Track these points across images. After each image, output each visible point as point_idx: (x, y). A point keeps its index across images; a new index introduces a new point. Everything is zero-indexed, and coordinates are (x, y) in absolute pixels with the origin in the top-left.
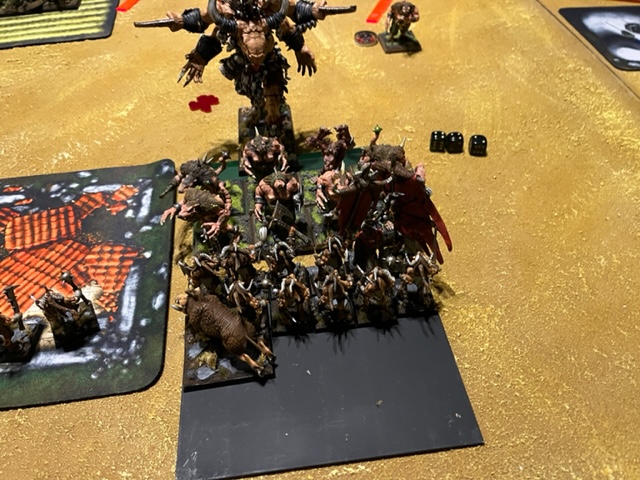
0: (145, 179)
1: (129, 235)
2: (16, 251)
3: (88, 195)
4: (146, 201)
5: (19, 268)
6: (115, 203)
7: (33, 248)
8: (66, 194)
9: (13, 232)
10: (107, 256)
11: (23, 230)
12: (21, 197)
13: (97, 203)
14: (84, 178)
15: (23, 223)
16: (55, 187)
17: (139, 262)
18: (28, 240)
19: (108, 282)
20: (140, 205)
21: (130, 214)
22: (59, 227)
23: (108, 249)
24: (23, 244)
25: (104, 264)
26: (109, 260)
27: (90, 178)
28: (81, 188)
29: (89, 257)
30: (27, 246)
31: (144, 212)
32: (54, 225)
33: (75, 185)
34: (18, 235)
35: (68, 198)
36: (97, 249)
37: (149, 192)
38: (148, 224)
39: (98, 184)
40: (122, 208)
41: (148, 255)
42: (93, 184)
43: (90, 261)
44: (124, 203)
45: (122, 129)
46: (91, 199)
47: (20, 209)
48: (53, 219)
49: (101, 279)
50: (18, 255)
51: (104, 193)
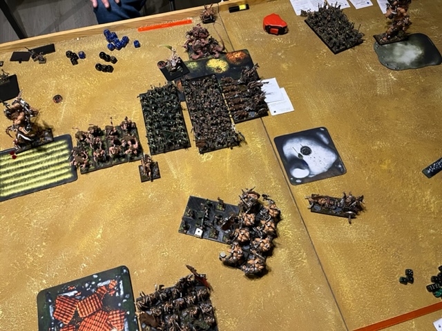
0: (118, 275)
1: (120, 305)
2: (84, 318)
3: (100, 287)
4: (121, 287)
5: (88, 325)
6: (110, 290)
7: (89, 316)
8: (92, 288)
9: (80, 309)
10: (115, 315)
11: (83, 308)
12: (76, 292)
13: (105, 291)
14: (96, 279)
15: (82, 305)
16: (87, 285)
17: (126, 316)
18: (86, 312)
19: (118, 326)
20: (120, 290)
21: (117, 294)
22: (95, 305)
23: (114, 312)
24: (85, 314)
25: (115, 319)
26: (117, 317)
27: (98, 278)
28: (96, 284)
29: (110, 317)
30: (88, 315)
31: (122, 293)
32: (93, 304)
33: (93, 283)
34: (82, 310)
35: (93, 290)
36: (111, 313)
37: (121, 282)
38: (125, 298)
39: (102, 281)
40: (114, 292)
41: (128, 313)
42: (100, 282)
43: (110, 319)
44: (114, 289)
45: (102, 246)
46: (102, 290)
47: (78, 298)
48: (92, 301)
49: (116, 325)
50: (86, 319)
51: (106, 286)
